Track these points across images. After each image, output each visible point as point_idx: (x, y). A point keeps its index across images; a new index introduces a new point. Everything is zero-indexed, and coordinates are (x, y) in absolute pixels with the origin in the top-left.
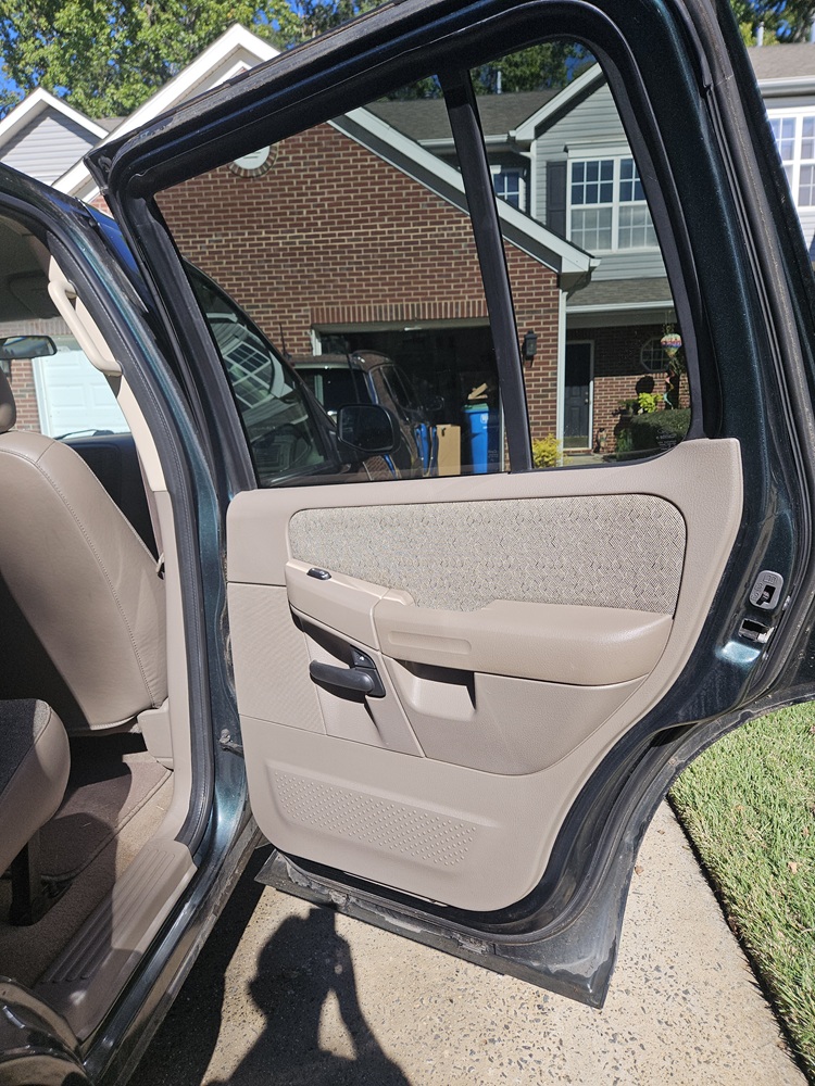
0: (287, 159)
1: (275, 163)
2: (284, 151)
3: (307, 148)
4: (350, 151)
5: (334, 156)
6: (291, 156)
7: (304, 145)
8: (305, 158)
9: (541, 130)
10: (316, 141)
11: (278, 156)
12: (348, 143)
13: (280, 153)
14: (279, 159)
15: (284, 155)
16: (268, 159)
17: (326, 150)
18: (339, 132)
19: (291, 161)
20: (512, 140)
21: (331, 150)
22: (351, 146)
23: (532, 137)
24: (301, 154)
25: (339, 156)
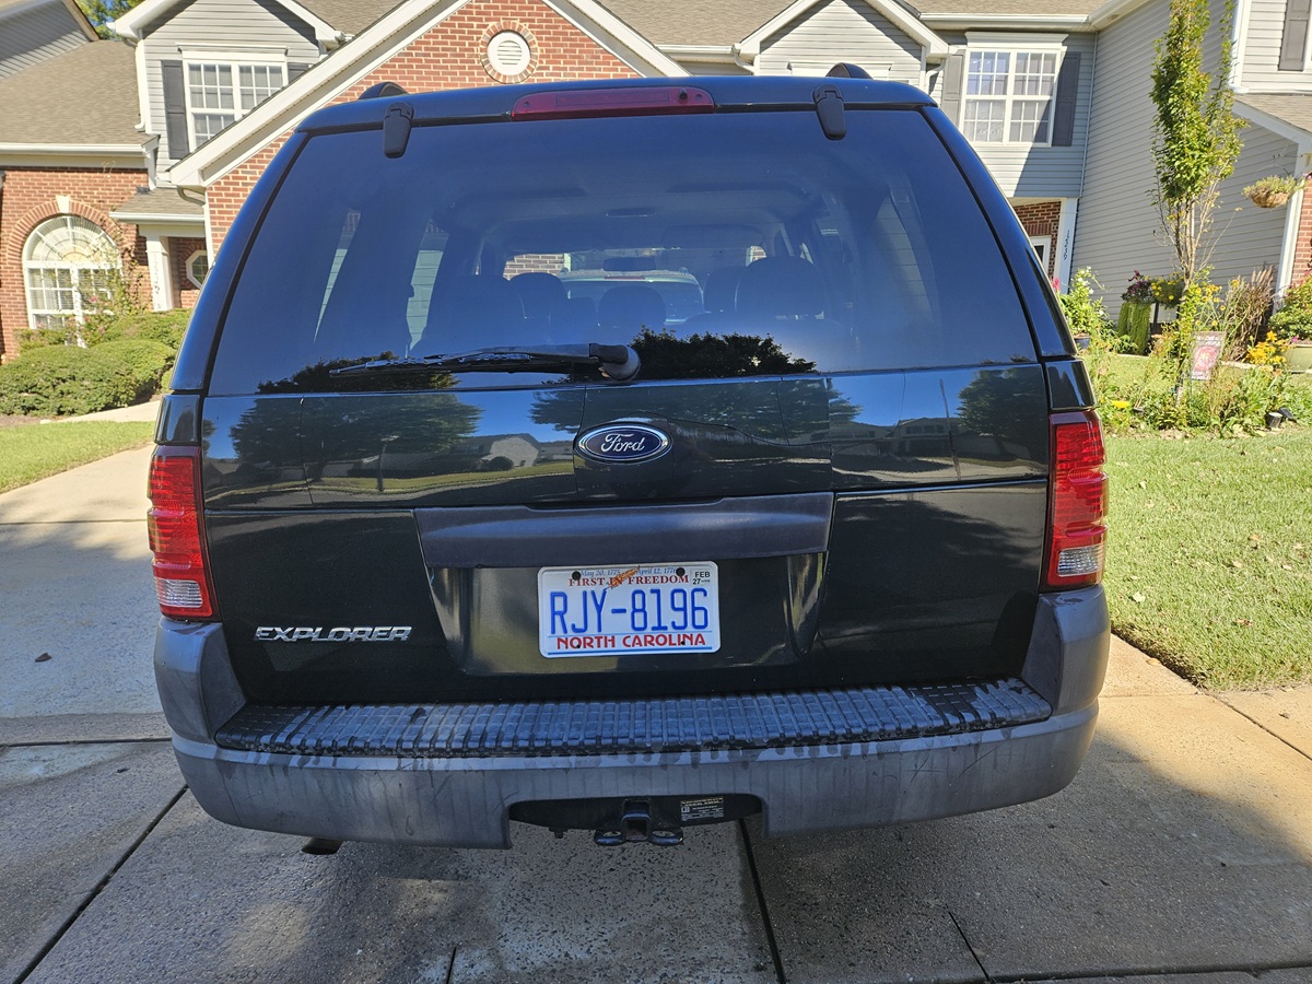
0: (548, 68)
1: (535, 71)
2: (544, 61)
3: (568, 59)
4: (611, 66)
5: (594, 69)
6: (551, 66)
7: (565, 57)
8: (565, 69)
9: (766, 44)
10: (577, 53)
11: (538, 65)
12: (608, 58)
13: (541, 62)
14: (540, 68)
15: (544, 64)
16: (529, 67)
17: (587, 63)
18: (600, 46)
19: (551, 71)
20: (735, 53)
21: (591, 63)
22: (611, 61)
23: (758, 51)
24: (562, 65)
25: (600, 70)
